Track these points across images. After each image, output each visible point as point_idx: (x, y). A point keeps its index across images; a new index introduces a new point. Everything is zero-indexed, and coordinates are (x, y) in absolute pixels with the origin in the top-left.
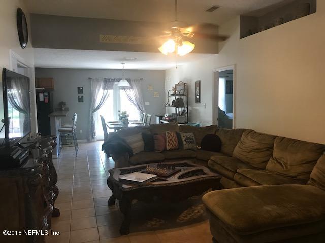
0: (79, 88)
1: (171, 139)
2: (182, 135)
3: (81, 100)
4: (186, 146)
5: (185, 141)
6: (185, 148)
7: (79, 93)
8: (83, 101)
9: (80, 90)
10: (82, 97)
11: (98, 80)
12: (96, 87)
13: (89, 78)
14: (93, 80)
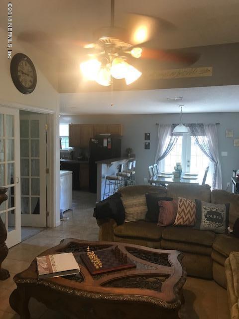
0: (146, 134)
1: (183, 210)
2: (203, 207)
3: (147, 147)
4: (205, 224)
5: (206, 216)
6: (202, 228)
7: (145, 140)
8: (149, 148)
9: (147, 137)
10: (149, 143)
11: (165, 126)
12: (163, 133)
13: (157, 124)
14: (161, 126)
